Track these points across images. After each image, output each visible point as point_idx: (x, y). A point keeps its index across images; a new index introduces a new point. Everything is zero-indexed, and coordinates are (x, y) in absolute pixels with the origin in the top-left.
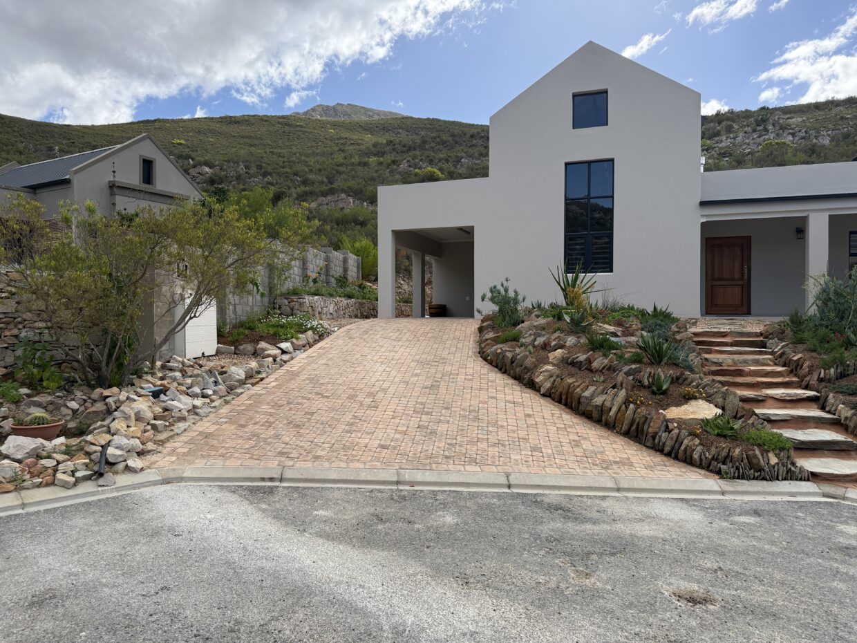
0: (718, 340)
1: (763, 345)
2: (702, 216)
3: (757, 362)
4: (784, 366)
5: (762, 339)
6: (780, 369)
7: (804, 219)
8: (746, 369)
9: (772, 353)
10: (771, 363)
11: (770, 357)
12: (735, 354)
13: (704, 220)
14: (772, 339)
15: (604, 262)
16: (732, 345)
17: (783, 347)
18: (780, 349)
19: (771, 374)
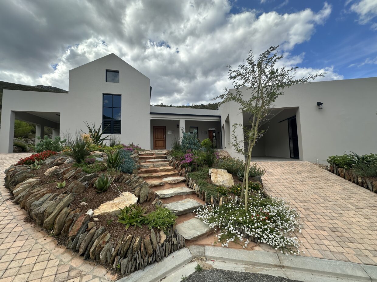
0: (149, 157)
1: (166, 158)
2: (151, 117)
3: (163, 165)
4: (173, 166)
5: (166, 155)
6: (171, 167)
7: (179, 121)
8: (158, 169)
9: (168, 161)
10: (168, 165)
11: (168, 162)
12: (155, 162)
13: (151, 119)
14: (169, 155)
15: (118, 131)
16: (154, 158)
17: (172, 158)
18: (171, 159)
19: (168, 170)
